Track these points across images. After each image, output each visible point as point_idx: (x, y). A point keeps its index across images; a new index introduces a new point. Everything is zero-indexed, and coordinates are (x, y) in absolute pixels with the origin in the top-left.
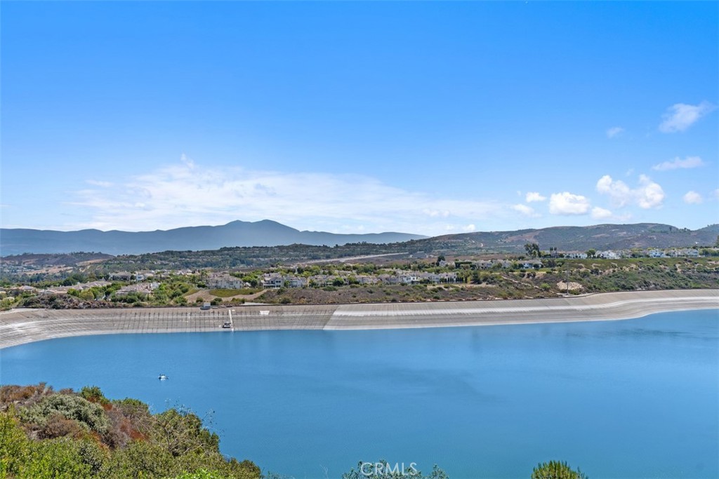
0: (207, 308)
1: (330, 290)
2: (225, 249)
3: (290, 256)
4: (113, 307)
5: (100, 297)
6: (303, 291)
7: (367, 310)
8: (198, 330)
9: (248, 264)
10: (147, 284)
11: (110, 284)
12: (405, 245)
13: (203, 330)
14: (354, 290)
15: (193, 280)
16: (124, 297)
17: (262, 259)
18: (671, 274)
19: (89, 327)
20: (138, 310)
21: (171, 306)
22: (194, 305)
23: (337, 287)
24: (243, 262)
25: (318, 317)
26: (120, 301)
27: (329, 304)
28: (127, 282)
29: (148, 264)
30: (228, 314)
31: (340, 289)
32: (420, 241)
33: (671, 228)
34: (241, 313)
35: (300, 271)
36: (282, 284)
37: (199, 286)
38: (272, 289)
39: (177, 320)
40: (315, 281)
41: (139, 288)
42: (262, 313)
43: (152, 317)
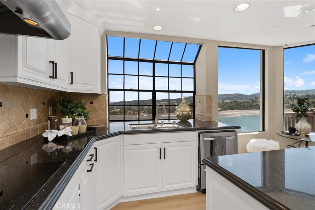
0: (132, 115)
2: (134, 101)
12: (177, 99)
18: (244, 106)
20: (116, 115)
22: (129, 114)
30: (137, 116)
33: (243, 94)
36: (149, 109)
37: (130, 110)
38: (146, 110)
41: (116, 110)
42: (145, 116)
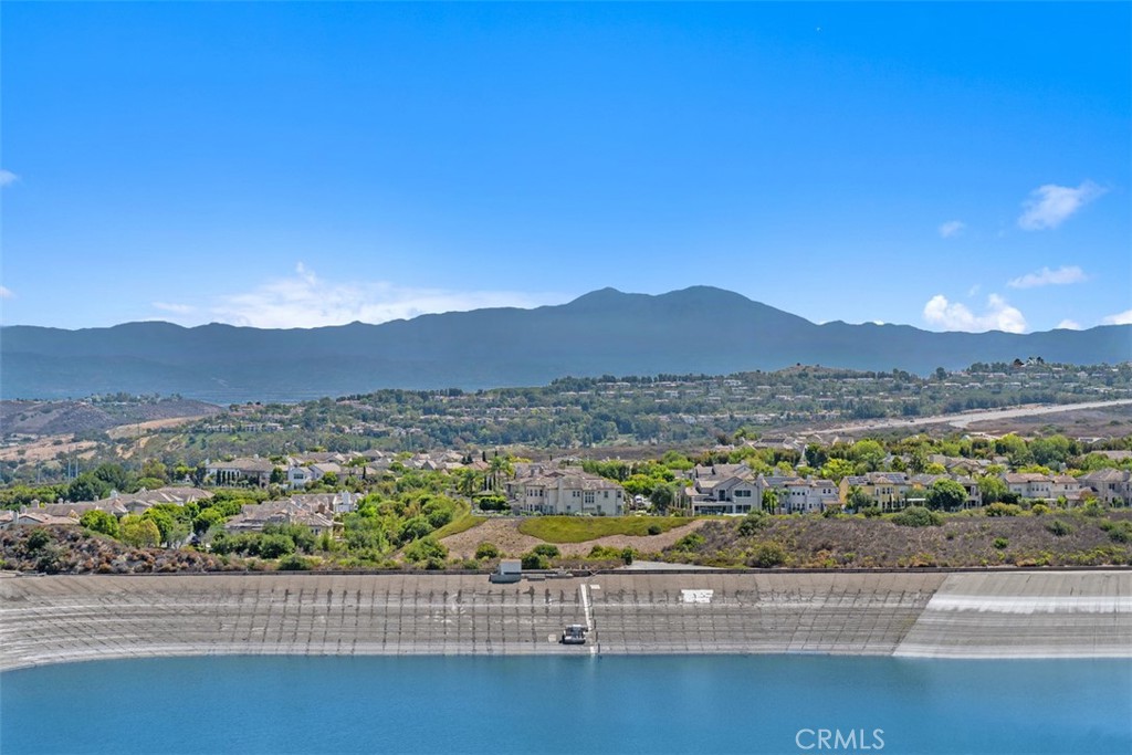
0: (512, 578)
1: (918, 522)
2: (568, 383)
3: (783, 407)
4: (217, 570)
5: (180, 537)
6: (827, 524)
7: (1046, 592)
8: (482, 649)
9: (642, 435)
10: (321, 498)
11: (209, 495)
13: (497, 649)
14: (1000, 524)
15: (466, 487)
16: (250, 537)
17: (689, 418)
19: (143, 635)
20: (294, 580)
21: (396, 570)
22: (470, 569)
23: (940, 514)
24: (625, 428)
25: (877, 613)
26: (239, 550)
27: (912, 569)
28: (259, 492)
29: (324, 433)
30: (577, 598)
31: (950, 519)
34: (620, 595)
35: (816, 458)
36: (754, 502)
37: (485, 506)
38: (722, 519)
39: (417, 613)
40: (866, 492)
41: (298, 512)
42: (689, 596)
43: (336, 604)
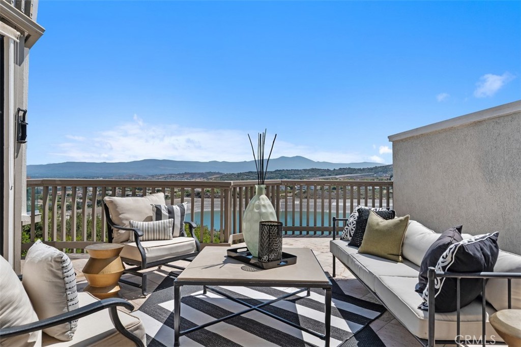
2: (277, 170)
3: (310, 174)
12: (372, 169)
17: (296, 176)
23: (334, 191)
29: (240, 178)
32: (381, 167)
36: (305, 188)
42: (296, 202)
